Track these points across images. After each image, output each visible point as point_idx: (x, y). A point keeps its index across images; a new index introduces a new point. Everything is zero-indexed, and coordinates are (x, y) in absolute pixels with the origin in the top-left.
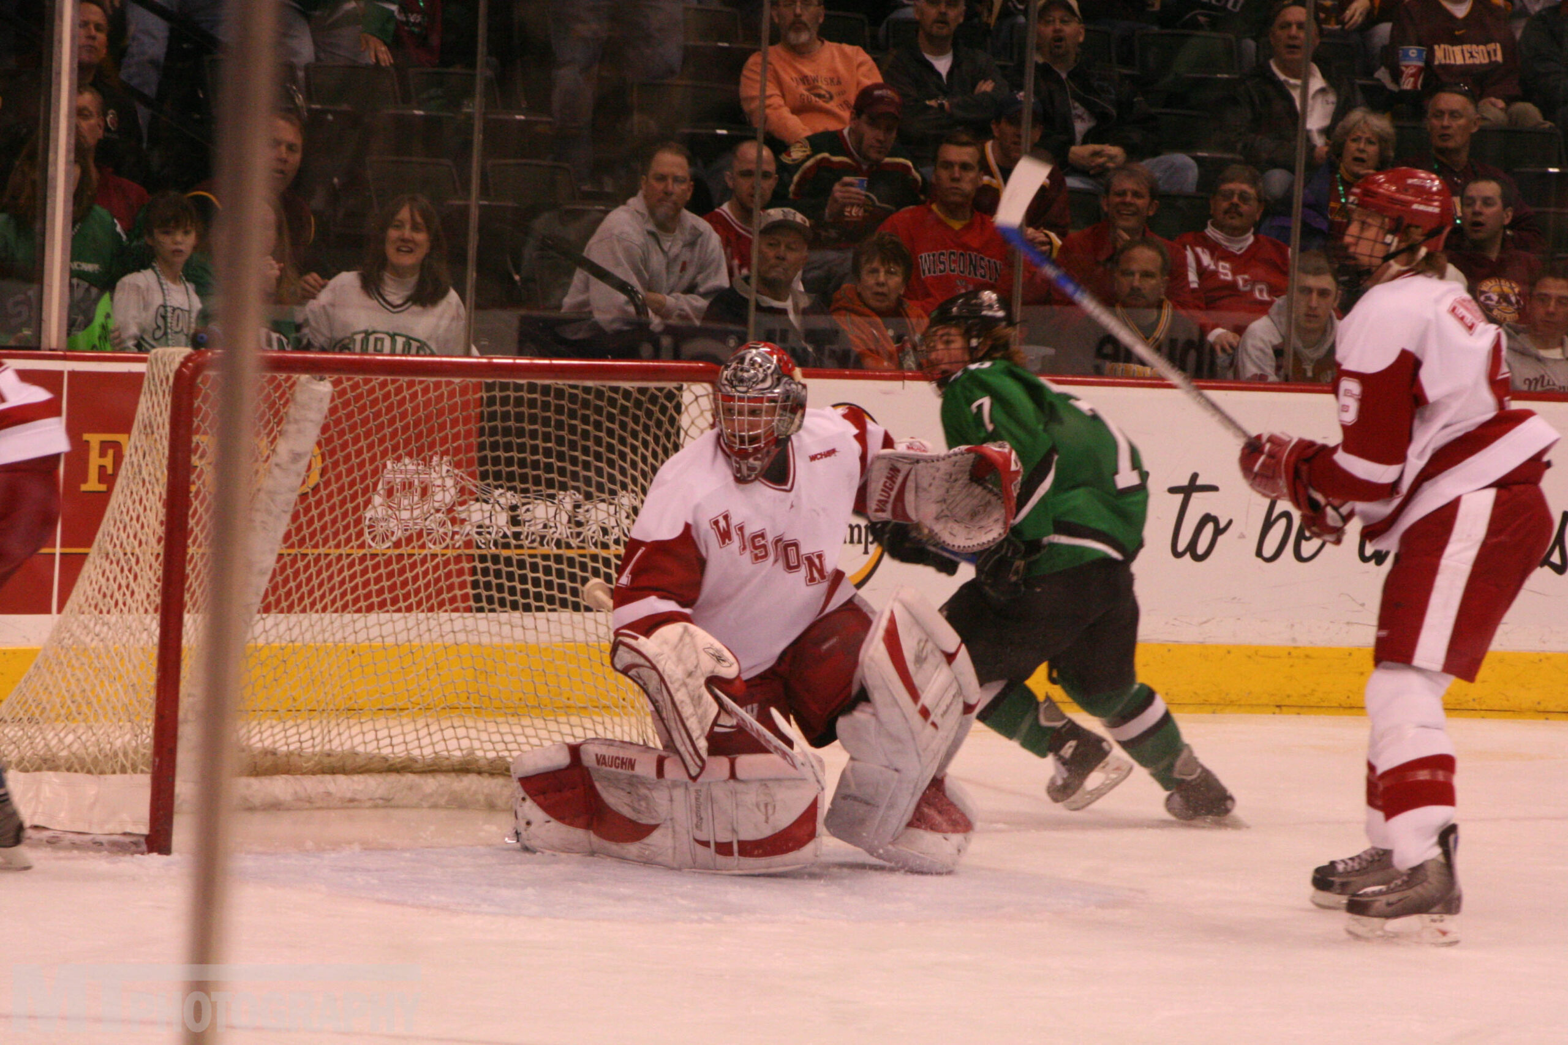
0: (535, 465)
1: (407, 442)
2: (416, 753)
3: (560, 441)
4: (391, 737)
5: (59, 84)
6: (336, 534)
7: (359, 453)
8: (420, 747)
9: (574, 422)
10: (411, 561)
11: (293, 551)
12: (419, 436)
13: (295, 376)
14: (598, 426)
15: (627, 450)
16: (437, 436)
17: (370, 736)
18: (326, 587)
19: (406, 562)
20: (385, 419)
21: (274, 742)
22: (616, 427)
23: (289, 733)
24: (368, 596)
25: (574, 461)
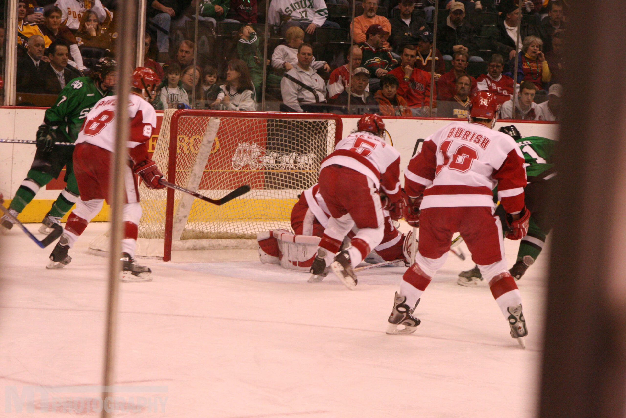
0: (282, 145)
1: (243, 138)
2: (246, 232)
3: (289, 137)
4: (238, 228)
5: (140, 28)
6: (222, 166)
7: (229, 141)
8: (247, 231)
9: (293, 132)
10: (244, 174)
11: (209, 171)
12: (246, 136)
13: (209, 118)
14: (301, 133)
15: (310, 140)
16: (252, 136)
17: (232, 227)
18: (219, 182)
19: (242, 174)
20: (236, 131)
21: (203, 229)
22: (307, 133)
23: (207, 226)
24: (231, 185)
25: (294, 144)
